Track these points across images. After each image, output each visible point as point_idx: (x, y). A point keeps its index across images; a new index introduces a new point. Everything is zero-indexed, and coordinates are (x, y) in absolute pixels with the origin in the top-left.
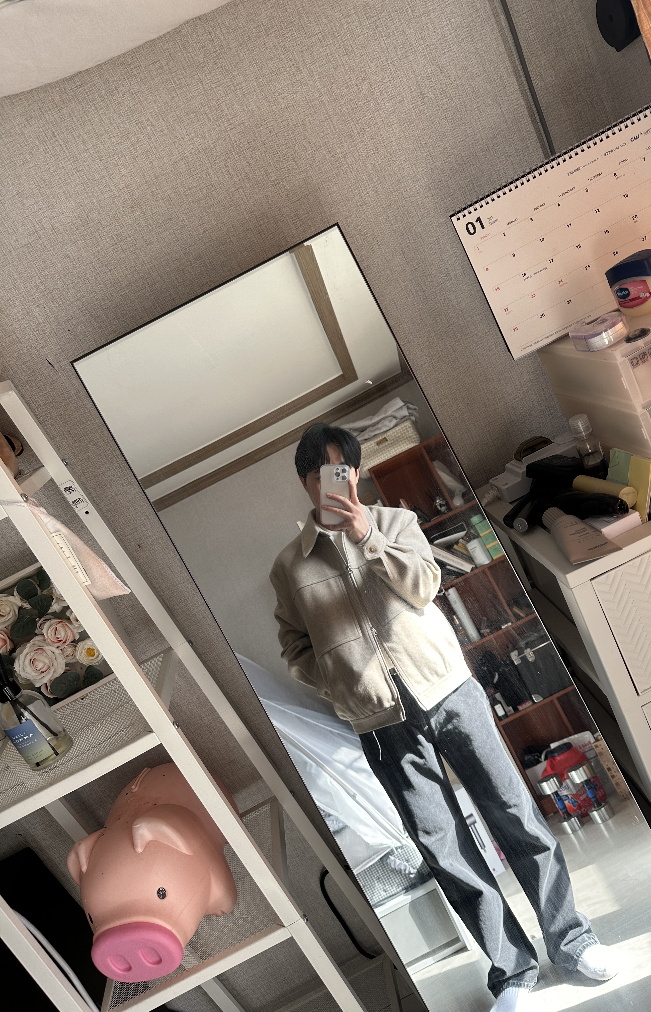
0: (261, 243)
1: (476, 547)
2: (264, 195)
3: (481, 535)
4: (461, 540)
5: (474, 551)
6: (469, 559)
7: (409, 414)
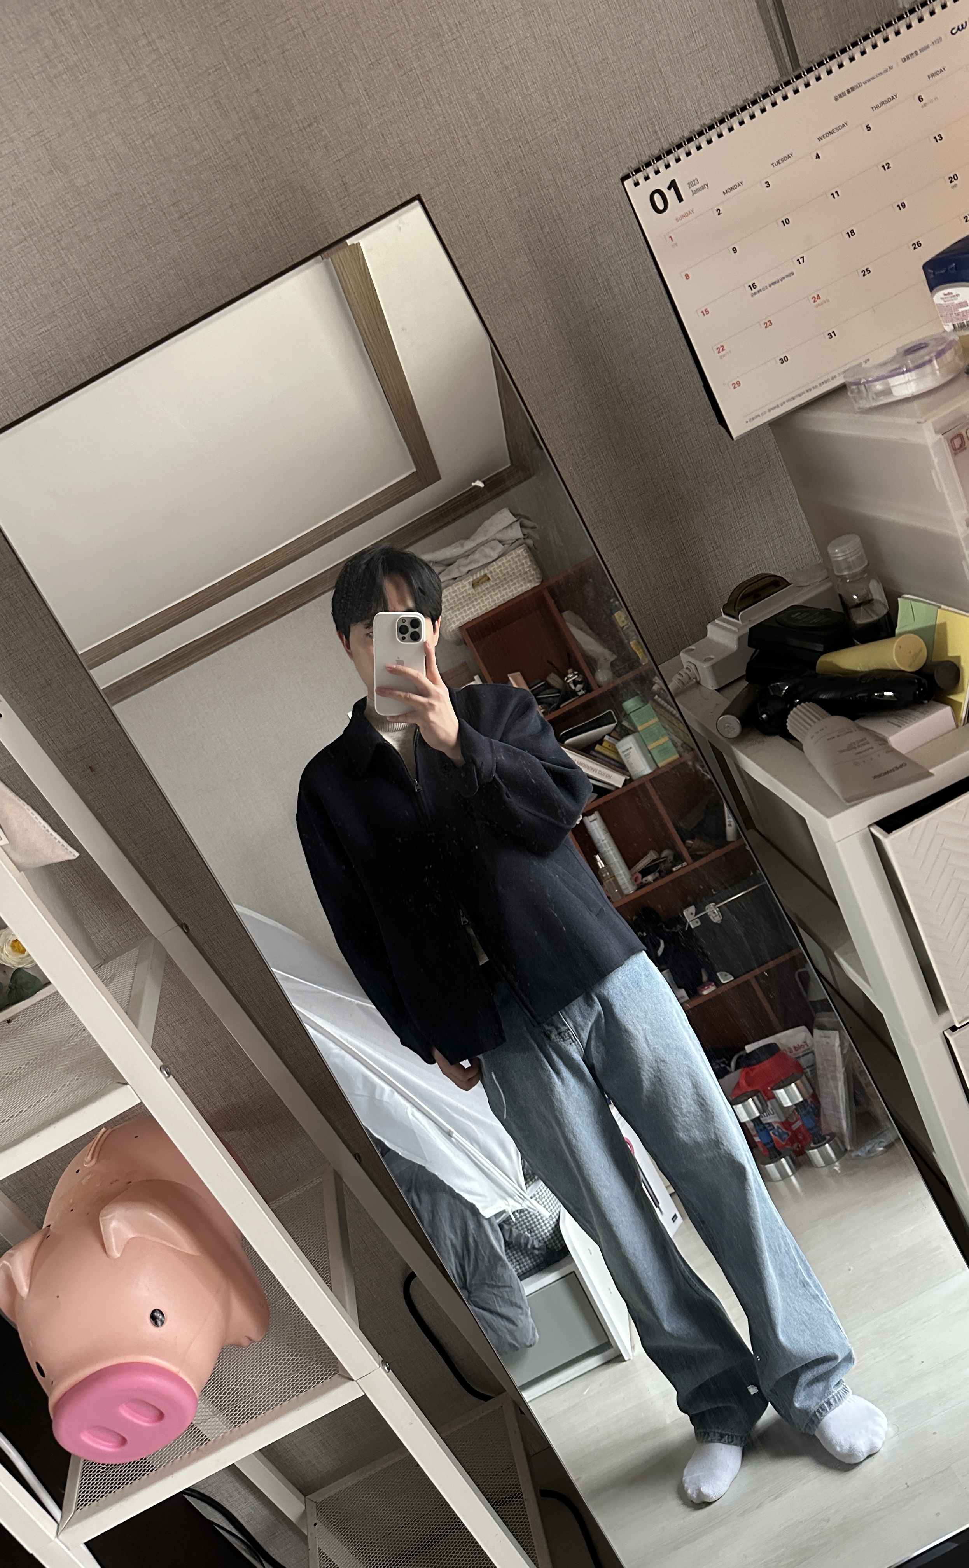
0: (282, 236)
1: (631, 748)
2: (284, 148)
3: (639, 728)
4: (607, 738)
5: (628, 754)
6: (620, 766)
7: (524, 535)
